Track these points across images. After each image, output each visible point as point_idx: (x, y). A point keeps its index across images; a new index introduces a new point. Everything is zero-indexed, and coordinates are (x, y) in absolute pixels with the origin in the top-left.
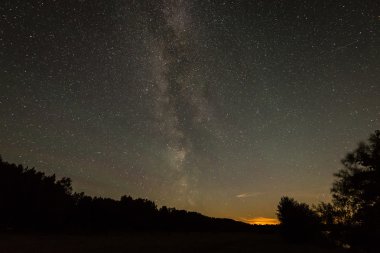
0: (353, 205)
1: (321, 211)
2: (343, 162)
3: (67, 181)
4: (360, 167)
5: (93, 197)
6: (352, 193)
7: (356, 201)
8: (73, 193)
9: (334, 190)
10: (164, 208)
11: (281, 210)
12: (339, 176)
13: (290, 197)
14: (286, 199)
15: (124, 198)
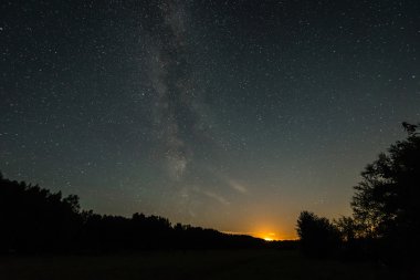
0: (374, 219)
1: (341, 225)
2: (363, 174)
3: (74, 199)
4: (380, 179)
5: (102, 215)
6: (373, 206)
7: (377, 214)
8: (81, 211)
9: (354, 204)
10: (179, 225)
11: (300, 225)
12: (360, 189)
13: (309, 211)
14: (306, 213)
15: (136, 215)
